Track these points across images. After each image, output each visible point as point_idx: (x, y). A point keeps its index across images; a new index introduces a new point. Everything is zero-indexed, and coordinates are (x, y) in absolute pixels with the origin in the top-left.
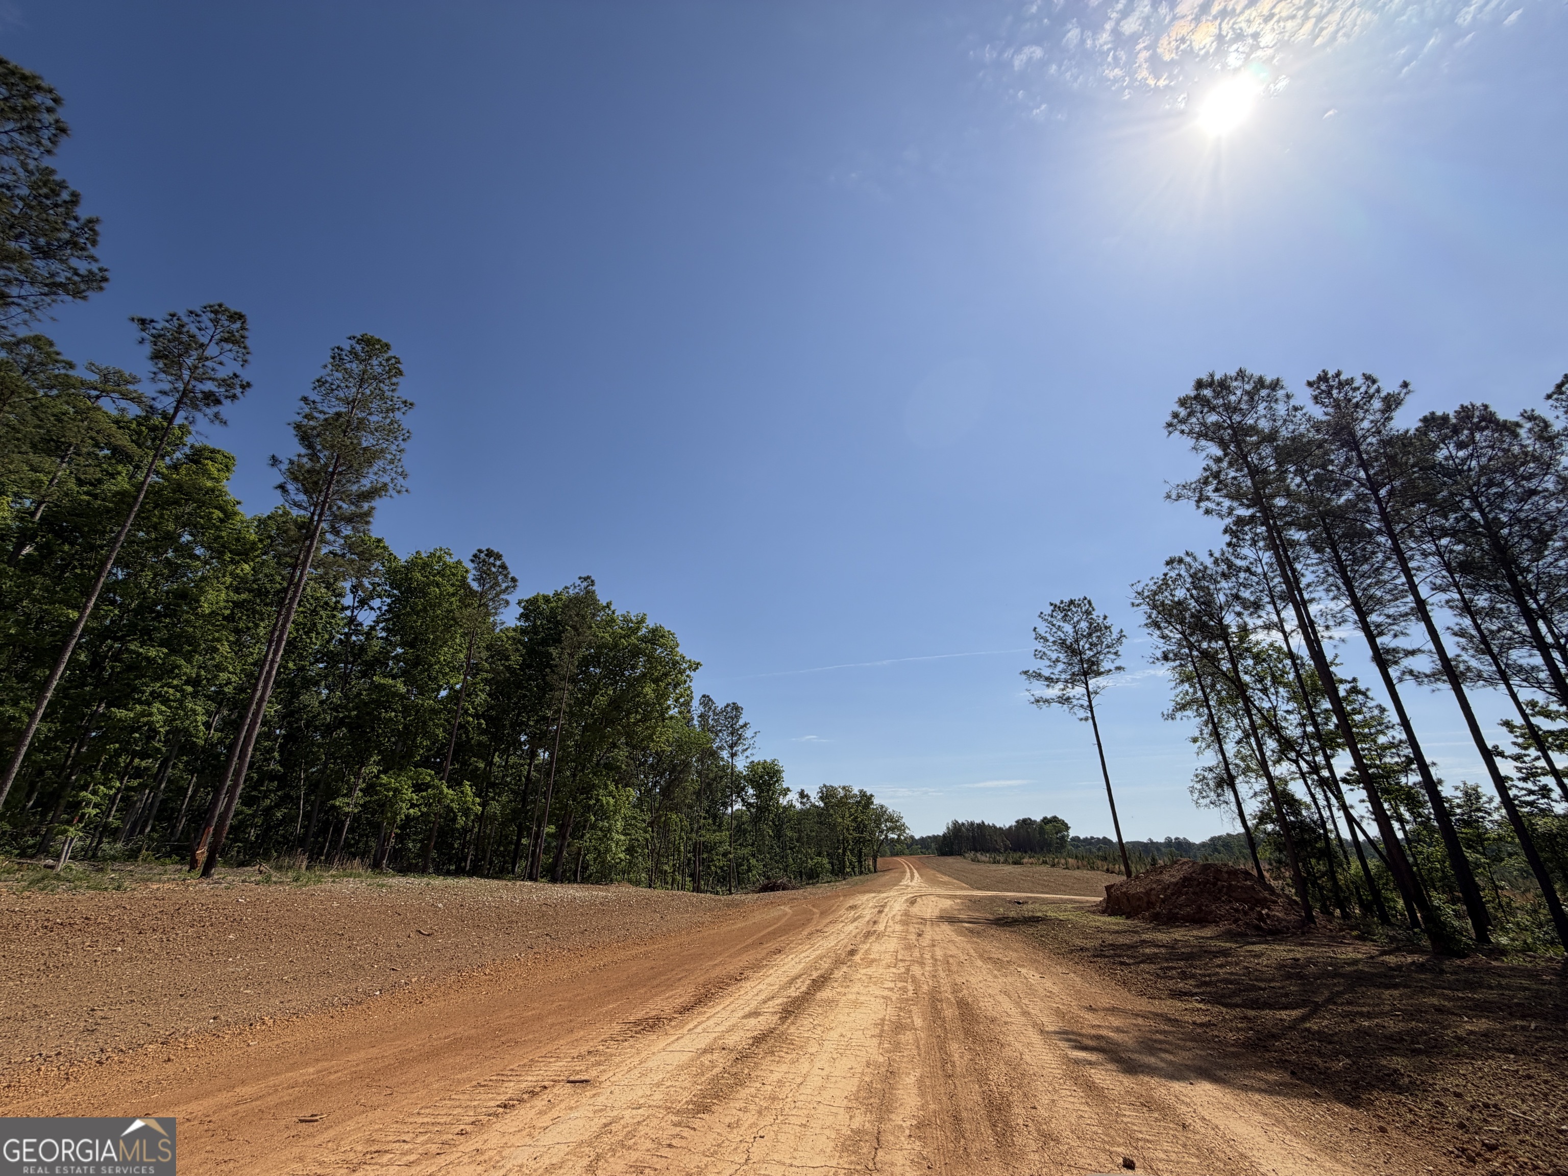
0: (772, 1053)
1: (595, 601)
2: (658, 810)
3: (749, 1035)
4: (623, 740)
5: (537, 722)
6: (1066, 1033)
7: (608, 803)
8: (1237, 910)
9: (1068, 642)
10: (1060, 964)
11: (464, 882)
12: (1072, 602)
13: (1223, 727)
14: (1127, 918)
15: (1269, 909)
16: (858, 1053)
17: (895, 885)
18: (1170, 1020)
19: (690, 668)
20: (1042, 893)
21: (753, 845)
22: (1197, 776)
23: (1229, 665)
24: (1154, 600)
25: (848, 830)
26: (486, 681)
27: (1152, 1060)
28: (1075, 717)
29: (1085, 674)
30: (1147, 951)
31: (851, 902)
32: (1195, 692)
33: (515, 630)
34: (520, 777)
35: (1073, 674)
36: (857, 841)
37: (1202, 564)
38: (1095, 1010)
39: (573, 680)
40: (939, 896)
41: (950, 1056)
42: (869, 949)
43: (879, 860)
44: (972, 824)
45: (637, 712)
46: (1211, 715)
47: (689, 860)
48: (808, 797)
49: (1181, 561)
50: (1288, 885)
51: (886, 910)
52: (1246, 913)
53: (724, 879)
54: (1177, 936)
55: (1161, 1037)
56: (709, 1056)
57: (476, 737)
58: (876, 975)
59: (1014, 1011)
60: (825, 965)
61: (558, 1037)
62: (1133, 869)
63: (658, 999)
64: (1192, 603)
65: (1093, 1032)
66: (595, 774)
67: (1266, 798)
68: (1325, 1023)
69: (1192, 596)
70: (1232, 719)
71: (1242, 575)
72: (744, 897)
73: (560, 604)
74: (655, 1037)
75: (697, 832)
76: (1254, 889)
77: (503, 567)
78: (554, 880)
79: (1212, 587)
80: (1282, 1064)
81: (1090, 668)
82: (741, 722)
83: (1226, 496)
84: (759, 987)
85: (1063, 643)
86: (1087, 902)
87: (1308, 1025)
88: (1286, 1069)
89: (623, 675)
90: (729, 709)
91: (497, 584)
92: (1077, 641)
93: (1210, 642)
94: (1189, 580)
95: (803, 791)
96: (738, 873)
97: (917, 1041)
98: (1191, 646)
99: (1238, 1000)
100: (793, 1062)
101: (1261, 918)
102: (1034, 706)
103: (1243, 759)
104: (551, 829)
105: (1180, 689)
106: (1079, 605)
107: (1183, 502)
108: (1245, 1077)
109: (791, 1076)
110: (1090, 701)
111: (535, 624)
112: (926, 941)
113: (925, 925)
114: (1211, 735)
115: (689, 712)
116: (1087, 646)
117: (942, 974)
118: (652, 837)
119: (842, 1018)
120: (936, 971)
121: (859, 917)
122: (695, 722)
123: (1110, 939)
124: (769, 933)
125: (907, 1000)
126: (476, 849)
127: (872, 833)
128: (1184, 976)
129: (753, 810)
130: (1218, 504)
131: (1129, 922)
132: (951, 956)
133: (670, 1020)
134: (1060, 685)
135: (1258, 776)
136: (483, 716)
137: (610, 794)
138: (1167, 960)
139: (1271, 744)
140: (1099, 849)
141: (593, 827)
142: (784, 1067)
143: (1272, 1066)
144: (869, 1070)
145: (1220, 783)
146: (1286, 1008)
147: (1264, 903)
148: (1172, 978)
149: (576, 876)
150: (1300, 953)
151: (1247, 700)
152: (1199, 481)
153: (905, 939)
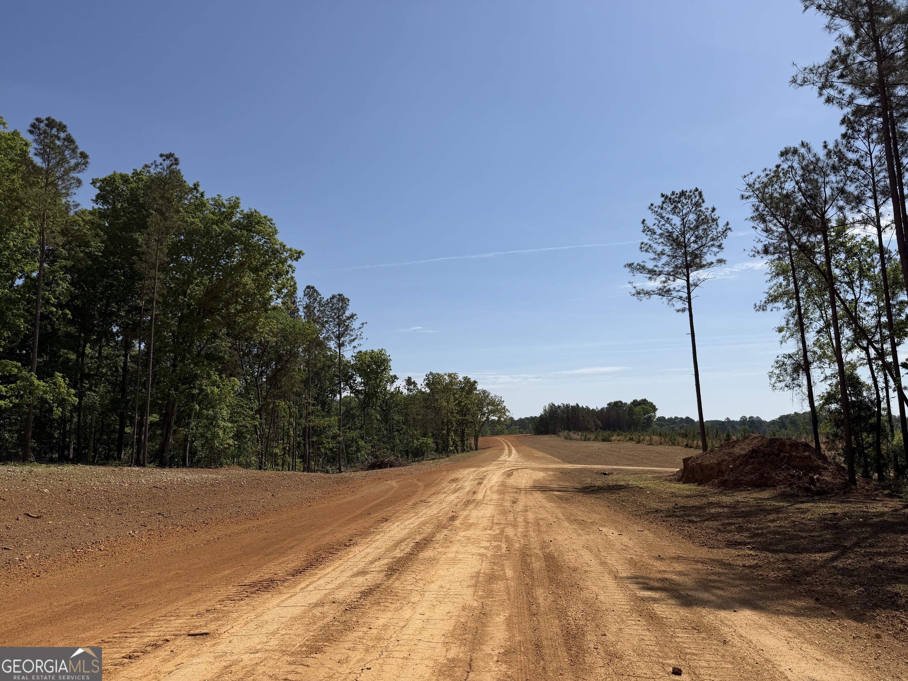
0: (379, 603)
1: (181, 183)
2: (265, 399)
3: (357, 590)
4: (224, 330)
5: (128, 312)
6: (636, 577)
7: (212, 392)
8: (793, 476)
9: (674, 236)
10: (637, 523)
11: (69, 468)
12: (683, 193)
13: (808, 318)
14: (699, 485)
15: (820, 474)
16: (455, 600)
17: (494, 460)
18: (724, 564)
19: (291, 257)
20: (627, 465)
21: (361, 428)
22: (777, 362)
23: (823, 259)
24: (763, 193)
25: (452, 413)
26: (67, 270)
27: (705, 596)
28: (673, 309)
29: (688, 266)
30: (713, 511)
31: (453, 476)
32: (788, 285)
33: (91, 213)
34: (116, 368)
35: (676, 266)
36: (460, 423)
37: (815, 155)
38: (663, 559)
39: (164, 268)
40: (533, 469)
41: (536, 599)
42: (468, 515)
43: (480, 439)
44: (567, 406)
45: (237, 302)
46: (799, 307)
47: (299, 443)
48: (414, 384)
49: (795, 152)
50: (839, 454)
51: (485, 482)
52: (800, 478)
53: (334, 460)
54: (740, 498)
55: (716, 578)
56: (320, 609)
57: (63, 329)
58: (473, 536)
59: (594, 562)
60: (428, 530)
61: (176, 600)
62: (709, 444)
63: (271, 565)
64: (800, 196)
65: (659, 576)
66: (196, 365)
67: (834, 381)
68: (850, 561)
69: (800, 189)
70: (817, 310)
71: (851, 168)
72: (353, 474)
73: (141, 185)
74: (269, 596)
75: (306, 418)
76: (810, 458)
77: (69, 140)
78: (162, 465)
79: (821, 180)
80: (810, 593)
81: (692, 261)
82: (348, 313)
83: (851, 83)
84: (366, 551)
85: (669, 235)
86: (666, 472)
87: (835, 564)
88: (812, 597)
89: (218, 264)
90: (335, 300)
91: (63, 160)
92: (683, 234)
93: (809, 236)
94: (800, 172)
95: (410, 378)
96: (348, 454)
97: (508, 588)
98: (791, 240)
99: (782, 547)
100: (397, 610)
101: (812, 481)
102: (635, 298)
103: (821, 347)
104: (155, 418)
105: (774, 282)
106: (690, 197)
107: (808, 88)
108: (779, 604)
109: (395, 621)
110: (689, 293)
111: (114, 207)
112: (519, 507)
113: (520, 493)
114: (796, 325)
115: (294, 303)
116: (693, 239)
117: (532, 534)
118: (261, 424)
119: (441, 573)
120: (527, 532)
121: (461, 488)
122: (301, 313)
123: (682, 502)
124: (377, 505)
125: (500, 556)
126: (78, 439)
127: (474, 415)
128: (740, 529)
129: (361, 397)
130: (840, 92)
131: (700, 488)
132: (541, 519)
133: (284, 581)
134: (663, 278)
135: (831, 362)
136: (67, 306)
137: (214, 383)
138: (728, 518)
139: (848, 333)
140: (681, 428)
141: (199, 416)
142: (389, 615)
143: (802, 596)
144: (464, 613)
145: (796, 370)
146: (820, 552)
147: (816, 469)
148: (730, 532)
149: (184, 460)
150: (839, 509)
151: (834, 292)
152: (826, 64)
153: (501, 506)
